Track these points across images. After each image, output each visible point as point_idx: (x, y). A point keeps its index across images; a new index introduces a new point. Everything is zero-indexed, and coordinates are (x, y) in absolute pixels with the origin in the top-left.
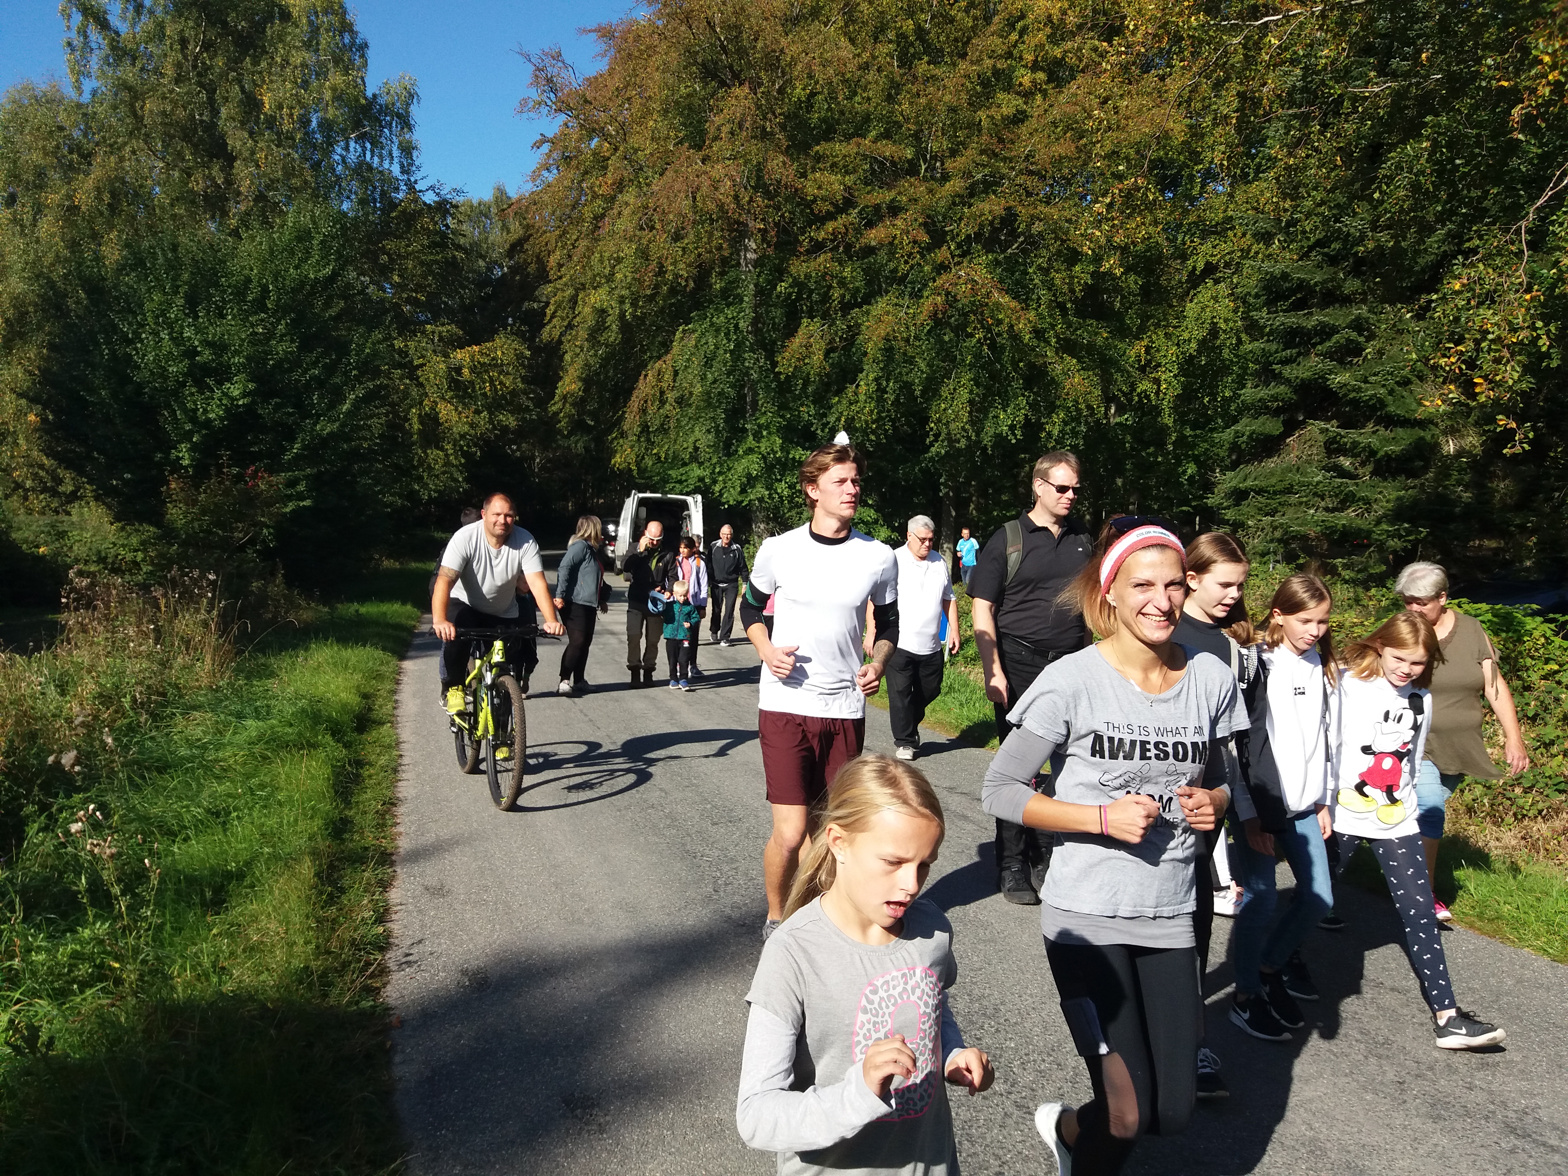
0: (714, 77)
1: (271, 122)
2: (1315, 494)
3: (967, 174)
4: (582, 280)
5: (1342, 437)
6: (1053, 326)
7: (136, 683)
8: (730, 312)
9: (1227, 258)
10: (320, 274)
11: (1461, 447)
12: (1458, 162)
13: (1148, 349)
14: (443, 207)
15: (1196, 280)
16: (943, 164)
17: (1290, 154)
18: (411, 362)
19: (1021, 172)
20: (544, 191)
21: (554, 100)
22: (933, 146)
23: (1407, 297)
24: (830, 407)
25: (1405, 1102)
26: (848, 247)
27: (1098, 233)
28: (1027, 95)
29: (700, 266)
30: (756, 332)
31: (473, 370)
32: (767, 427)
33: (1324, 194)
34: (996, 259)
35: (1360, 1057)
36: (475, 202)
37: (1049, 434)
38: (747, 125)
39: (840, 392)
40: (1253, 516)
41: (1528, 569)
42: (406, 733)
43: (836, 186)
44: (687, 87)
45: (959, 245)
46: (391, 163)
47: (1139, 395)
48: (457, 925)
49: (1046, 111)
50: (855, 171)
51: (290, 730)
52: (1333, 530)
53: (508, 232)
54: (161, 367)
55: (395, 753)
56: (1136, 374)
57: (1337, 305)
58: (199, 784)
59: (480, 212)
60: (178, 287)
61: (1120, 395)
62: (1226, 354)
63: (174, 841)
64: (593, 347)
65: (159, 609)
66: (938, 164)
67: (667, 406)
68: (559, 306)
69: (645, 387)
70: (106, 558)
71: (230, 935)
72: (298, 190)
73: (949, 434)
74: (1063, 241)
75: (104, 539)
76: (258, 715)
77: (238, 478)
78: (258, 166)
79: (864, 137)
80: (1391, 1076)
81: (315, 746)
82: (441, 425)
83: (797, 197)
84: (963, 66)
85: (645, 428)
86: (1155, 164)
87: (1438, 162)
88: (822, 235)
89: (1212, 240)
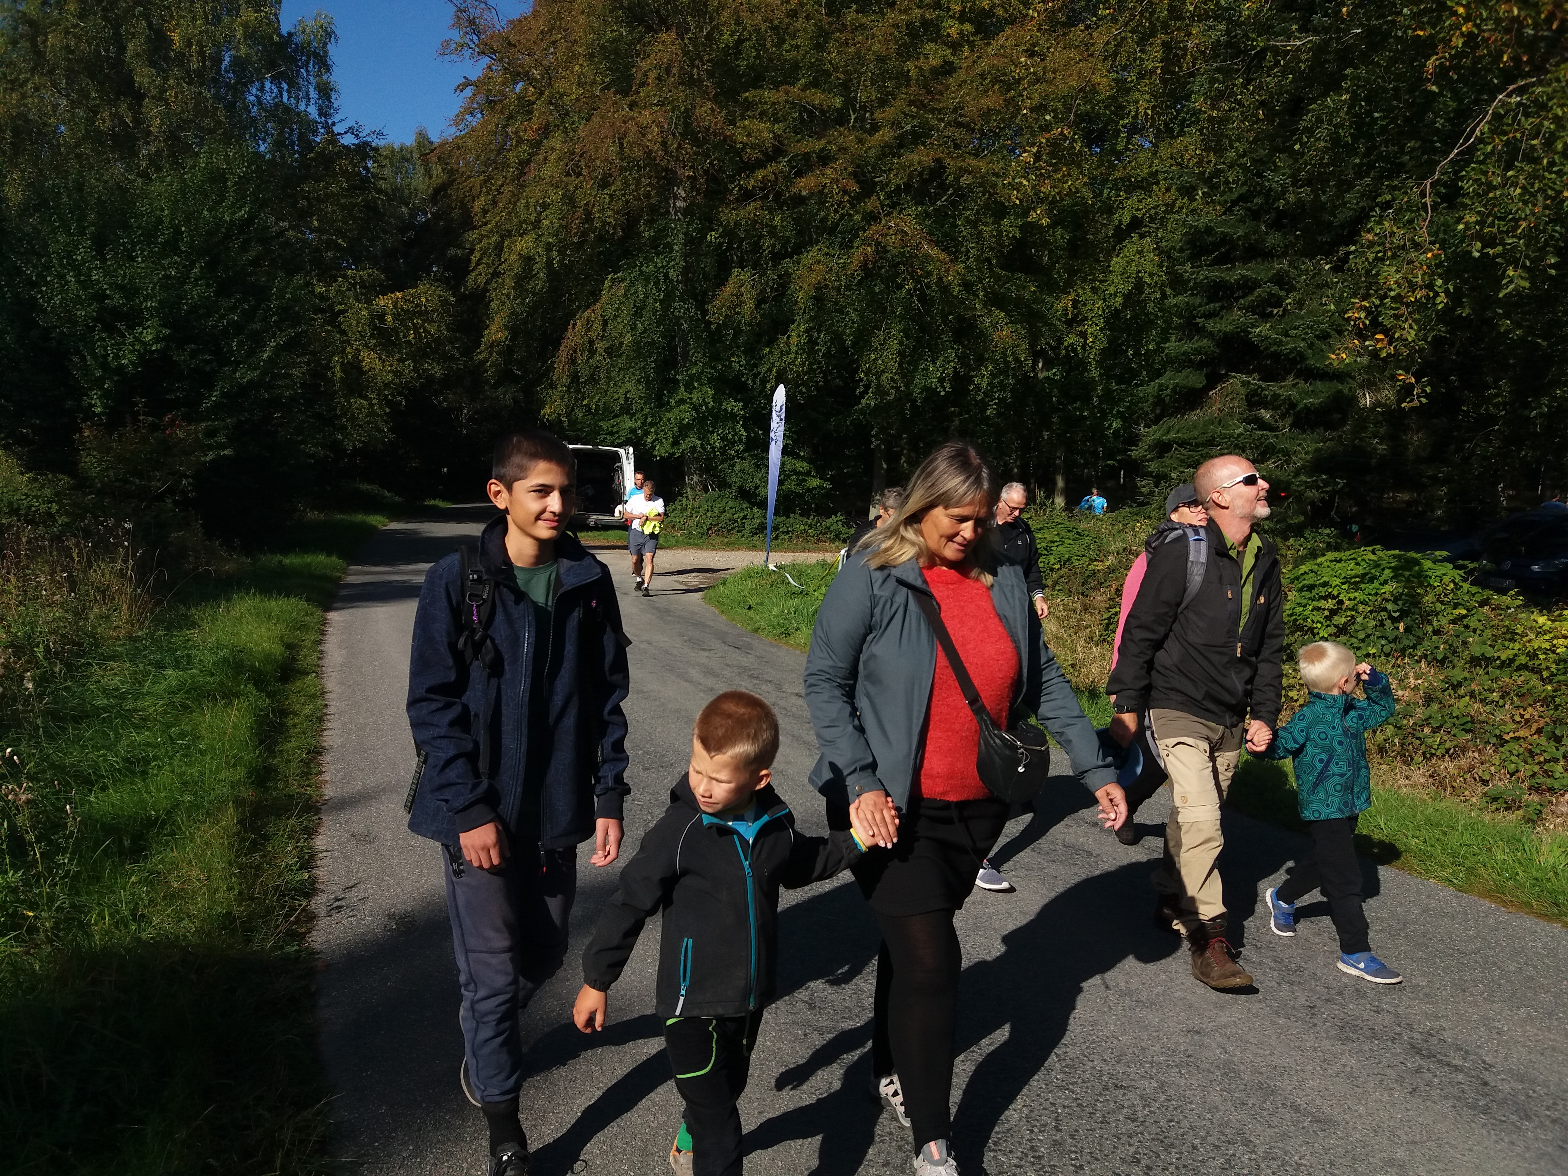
0: (641, 21)
1: (182, 59)
2: (1236, 446)
3: (895, 124)
4: (508, 227)
5: (1263, 389)
6: (981, 280)
7: (50, 633)
8: (659, 261)
9: (1153, 212)
10: (237, 216)
11: (1377, 400)
12: (1376, 115)
13: (1075, 303)
14: (363, 150)
15: (1122, 234)
16: (872, 114)
17: (1213, 107)
18: (331, 307)
19: (949, 124)
20: (469, 135)
21: (477, 42)
22: (861, 96)
23: (1328, 251)
24: (761, 358)
25: (1315, 1025)
26: (778, 195)
27: (1025, 183)
28: (955, 47)
29: (628, 214)
30: (686, 281)
31: (396, 317)
32: (699, 380)
33: (1247, 146)
34: (925, 211)
35: (1274, 983)
36: (397, 147)
37: (978, 388)
38: (674, 70)
39: (771, 343)
40: (1175, 468)
41: (1439, 519)
42: (331, 683)
43: (765, 134)
44: (613, 31)
45: (889, 196)
46: (307, 105)
47: (1066, 348)
48: (384, 871)
49: (974, 62)
50: (785, 119)
51: (212, 680)
53: (431, 177)
54: (69, 311)
55: (320, 702)
56: (1062, 327)
57: (1259, 260)
58: (117, 734)
59: (400, 157)
60: (85, 228)
61: (1048, 348)
62: (1150, 307)
63: (90, 791)
64: (520, 296)
65: (72, 559)
66: (867, 115)
67: (597, 357)
68: (485, 253)
69: (574, 336)
70: (19, 509)
71: (151, 884)
72: (211, 132)
73: (879, 386)
74: (991, 195)
75: (16, 490)
76: (177, 665)
77: (154, 428)
78: (168, 104)
79: (793, 84)
80: (1302, 1001)
81: (237, 695)
82: (365, 373)
83: (727, 145)
84: (892, 16)
85: (575, 378)
86: (1081, 118)
87: (1357, 115)
88: (751, 183)
89: (1137, 195)
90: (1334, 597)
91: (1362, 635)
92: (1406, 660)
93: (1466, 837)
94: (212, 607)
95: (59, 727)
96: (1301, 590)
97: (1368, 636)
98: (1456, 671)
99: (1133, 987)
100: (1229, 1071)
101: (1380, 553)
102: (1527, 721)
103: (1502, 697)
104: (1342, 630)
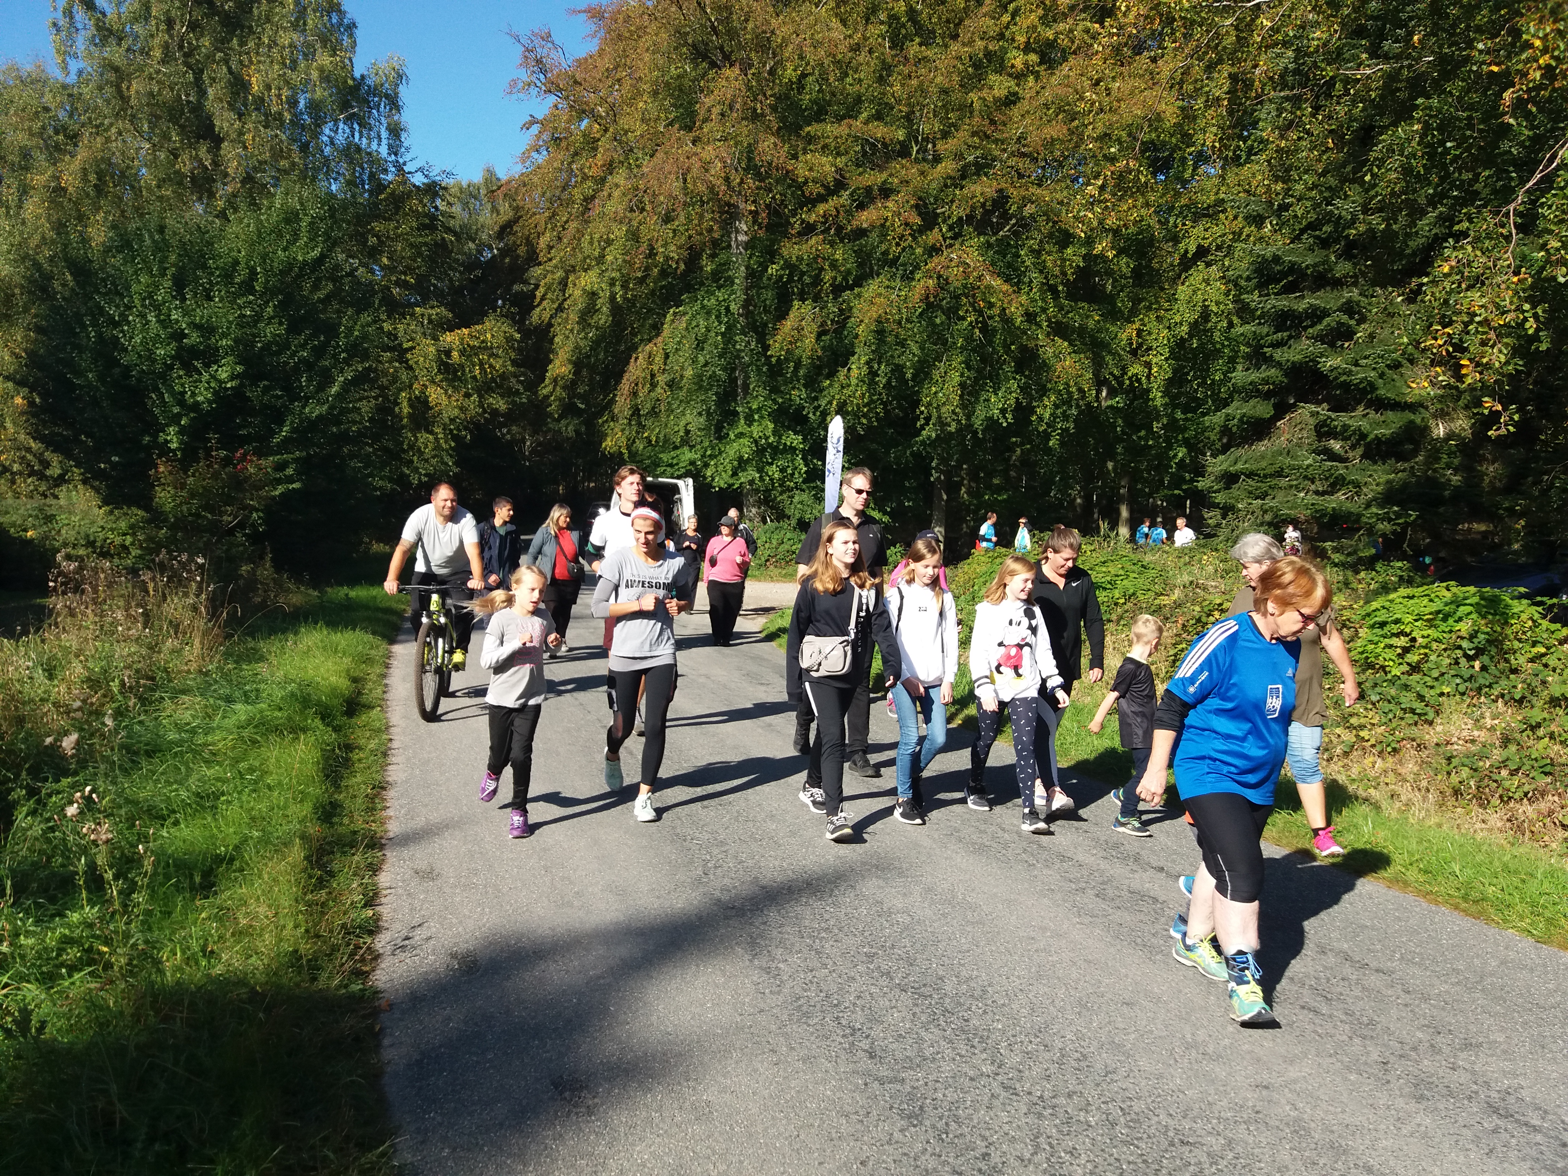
0: (705, 57)
1: (260, 102)
2: (1306, 478)
3: (959, 156)
4: (572, 262)
5: (1333, 420)
6: (1044, 310)
7: (125, 667)
8: (721, 295)
9: (1219, 241)
10: (309, 256)
11: (1451, 430)
12: (1449, 144)
13: (1139, 333)
14: (433, 189)
15: (1187, 263)
16: (934, 146)
17: (1282, 137)
18: (401, 345)
19: (1013, 154)
20: (534, 172)
21: (544, 81)
22: (924, 128)
23: (1398, 280)
24: (822, 391)
25: (1388, 1082)
26: (840, 229)
27: (1090, 215)
28: (1019, 77)
29: (690, 248)
30: (748, 314)
31: (462, 353)
32: (759, 413)
33: (1316, 178)
34: (988, 241)
35: (1345, 1038)
36: (464, 184)
37: (1041, 419)
38: (738, 106)
39: (832, 375)
40: (1243, 500)
41: (1515, 552)
42: (396, 717)
43: (827, 168)
44: (677, 68)
45: (951, 228)
46: (379, 145)
47: (1130, 379)
48: (447, 909)
49: (1038, 92)
50: (846, 153)
51: (280, 714)
52: (1323, 513)
53: (498, 214)
54: (149, 350)
55: (385, 737)
56: (1128, 357)
57: (1328, 288)
58: (188, 768)
59: (469, 194)
60: (166, 269)
61: (1111, 378)
62: (1217, 337)
63: (163, 826)
64: (584, 330)
65: (147, 592)
66: (930, 146)
67: (659, 390)
68: (549, 288)
69: (636, 369)
70: (95, 541)
71: (220, 919)
72: (286, 172)
73: (939, 417)
74: (1055, 223)
75: (93, 523)
76: (247, 699)
77: (227, 462)
78: (245, 148)
79: (856, 118)
80: (1375, 1056)
81: (304, 730)
82: (431, 408)
83: (788, 178)
84: (955, 47)
85: (636, 412)
86: (1147, 146)
87: (1429, 145)
88: (813, 218)
89: (1204, 223)
90: (1407, 635)
91: (1435, 674)
92: (1482, 699)
93: (1546, 885)
94: (280, 641)
95: (133, 761)
96: (1372, 627)
97: (1443, 674)
98: (1536, 711)
99: (1200, 1039)
100: (1299, 1129)
101: (1454, 589)
104: (1415, 669)
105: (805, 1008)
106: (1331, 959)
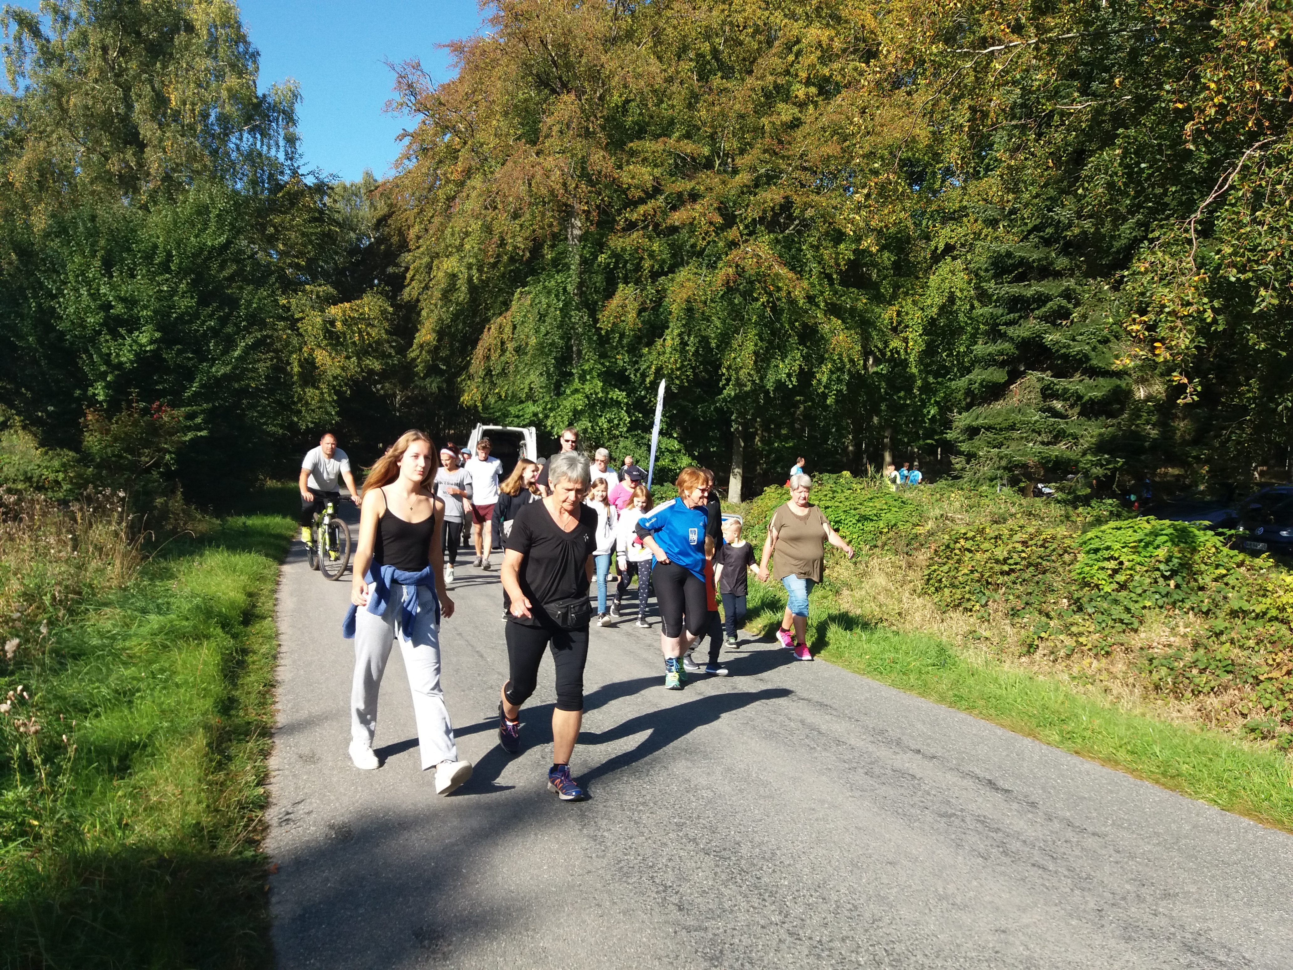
0: (547, 85)
1: (176, 116)
2: (1034, 431)
3: (753, 169)
4: (437, 250)
5: (1055, 384)
6: (822, 293)
7: (56, 584)
8: (559, 278)
9: (963, 239)
10: (217, 242)
11: (1149, 393)
12: (1143, 165)
13: (899, 314)
14: (321, 189)
15: (937, 258)
16: (733, 160)
17: (1011, 157)
18: (293, 316)
19: (796, 168)
20: (405, 176)
21: (414, 102)
22: (725, 146)
23: (1105, 272)
24: (641, 356)
25: (1103, 926)
26: (656, 226)
27: (858, 217)
28: (802, 105)
29: (534, 240)
30: (581, 294)
31: (344, 322)
32: (590, 372)
33: (1038, 189)
34: (776, 238)
36: (348, 185)
37: (819, 381)
38: (574, 125)
39: (650, 344)
40: (983, 448)
41: (1202, 492)
42: (285, 625)
43: (646, 177)
44: (524, 93)
45: (747, 227)
46: (277, 151)
47: (891, 351)
48: (326, 787)
49: (817, 118)
50: (662, 165)
51: (187, 624)
52: (1048, 460)
53: (376, 209)
54: (80, 318)
55: (275, 642)
56: (889, 333)
57: (1050, 278)
58: (108, 669)
59: (351, 193)
60: (96, 251)
61: (876, 350)
62: (961, 317)
63: (86, 718)
64: (446, 305)
65: (76, 521)
66: (729, 160)
67: (507, 354)
68: (417, 271)
69: (489, 338)
70: (31, 477)
71: (133, 797)
72: (198, 173)
73: (738, 379)
74: (830, 224)
75: (30, 462)
76: (159, 610)
77: (145, 412)
78: (165, 152)
79: (669, 136)
80: (1092, 905)
81: (207, 637)
82: (318, 368)
83: (615, 185)
84: (750, 81)
85: (489, 372)
86: (904, 163)
87: (1128, 166)
88: (635, 216)
89: (950, 225)
90: (1116, 559)
91: (1139, 591)
92: (1177, 611)
93: (1229, 763)
94: (188, 562)
95: (61, 663)
96: (1088, 552)
97: (1145, 591)
98: (1219, 621)
99: (950, 892)
101: (1153, 522)
102: (1278, 664)
103: (1257, 644)
104: (1123, 586)
105: (625, 870)
106: (1056, 825)
